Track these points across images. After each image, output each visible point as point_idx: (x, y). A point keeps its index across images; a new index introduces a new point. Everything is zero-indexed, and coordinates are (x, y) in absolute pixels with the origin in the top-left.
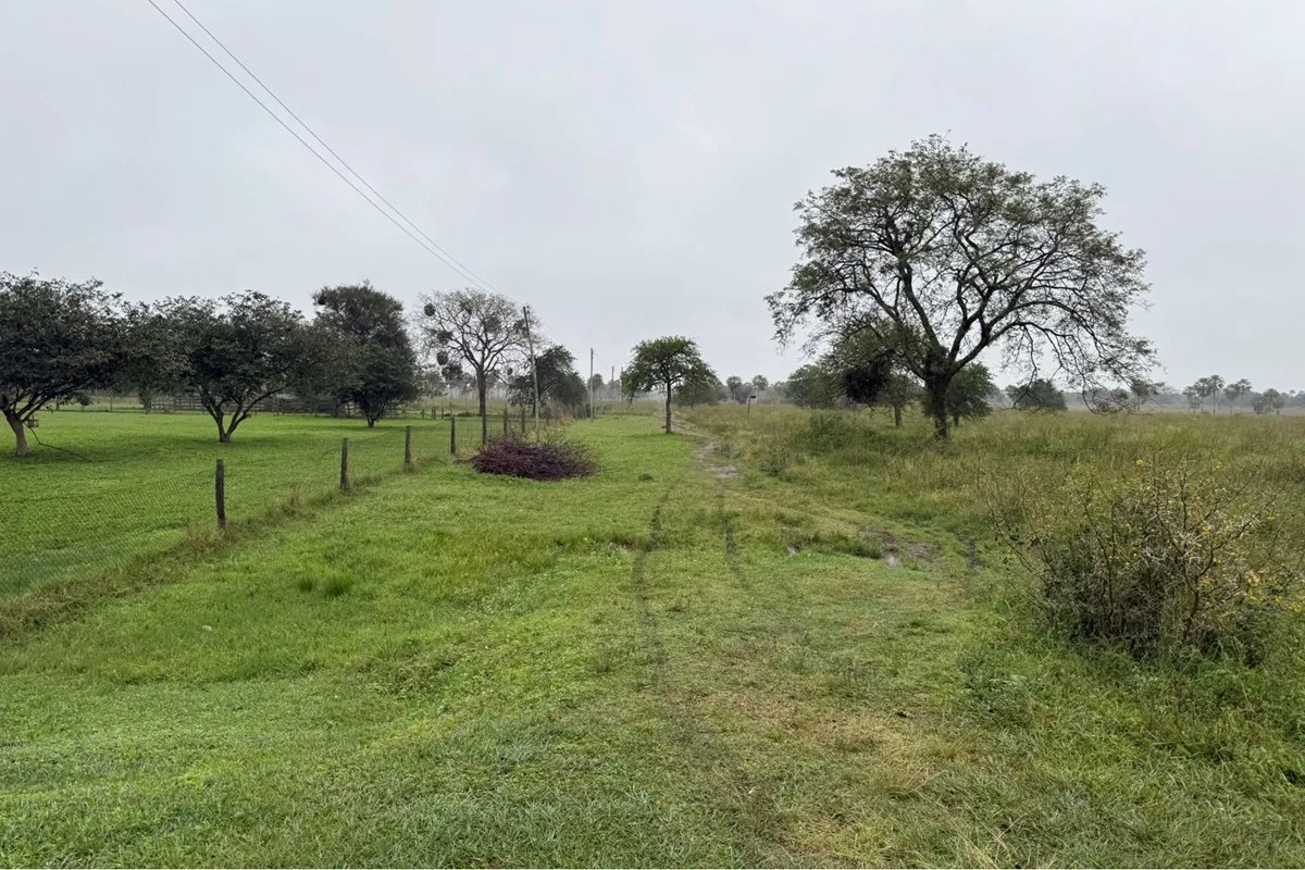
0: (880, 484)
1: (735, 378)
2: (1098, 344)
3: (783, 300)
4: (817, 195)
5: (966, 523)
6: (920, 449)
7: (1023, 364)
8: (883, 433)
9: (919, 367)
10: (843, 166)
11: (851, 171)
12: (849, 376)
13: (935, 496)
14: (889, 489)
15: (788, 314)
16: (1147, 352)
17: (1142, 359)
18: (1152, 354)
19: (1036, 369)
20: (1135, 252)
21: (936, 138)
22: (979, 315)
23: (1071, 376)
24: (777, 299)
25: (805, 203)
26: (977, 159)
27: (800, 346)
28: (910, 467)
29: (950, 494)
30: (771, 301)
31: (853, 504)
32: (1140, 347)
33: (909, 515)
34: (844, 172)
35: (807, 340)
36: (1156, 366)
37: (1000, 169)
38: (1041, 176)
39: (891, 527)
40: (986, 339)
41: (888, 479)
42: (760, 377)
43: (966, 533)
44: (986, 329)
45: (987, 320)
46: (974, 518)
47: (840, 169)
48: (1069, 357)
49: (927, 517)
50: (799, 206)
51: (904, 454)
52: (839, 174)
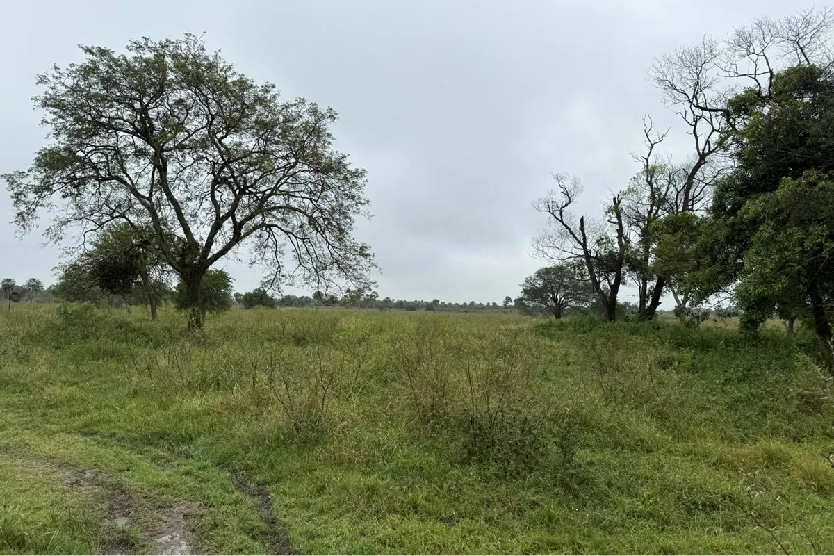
0: (123, 384)
1: (8, 280)
2: (330, 247)
3: (24, 181)
4: (63, 70)
5: (247, 450)
6: (174, 340)
7: (268, 262)
8: (137, 325)
9: (174, 259)
10: (94, 44)
11: (103, 53)
12: (102, 266)
13: (196, 403)
14: (135, 392)
15: (31, 196)
16: (367, 255)
17: (364, 261)
18: (371, 257)
19: (279, 266)
20: (360, 171)
21: (191, 37)
22: (231, 214)
23: (307, 273)
24: (19, 180)
25: (50, 77)
26: (230, 68)
27: (43, 230)
28: (163, 362)
29: (214, 399)
30: (11, 180)
31: (77, 422)
32: (363, 251)
33: (160, 436)
34: (94, 51)
35: (52, 224)
36: (374, 267)
37: (249, 83)
38: (284, 96)
39: (130, 466)
40: (237, 238)
41: (135, 379)
42: (34, 280)
43: (247, 468)
44: (237, 227)
45: (239, 218)
46: (258, 441)
47: (90, 46)
48: (307, 257)
49: (188, 439)
50: (43, 80)
51: (157, 346)
52: (88, 50)
